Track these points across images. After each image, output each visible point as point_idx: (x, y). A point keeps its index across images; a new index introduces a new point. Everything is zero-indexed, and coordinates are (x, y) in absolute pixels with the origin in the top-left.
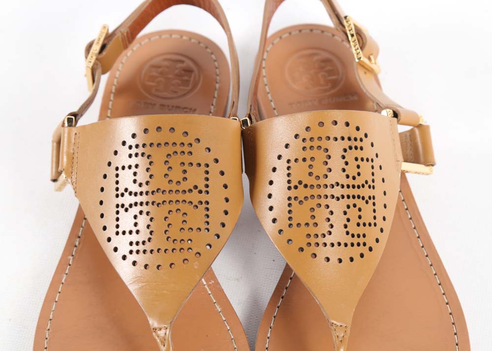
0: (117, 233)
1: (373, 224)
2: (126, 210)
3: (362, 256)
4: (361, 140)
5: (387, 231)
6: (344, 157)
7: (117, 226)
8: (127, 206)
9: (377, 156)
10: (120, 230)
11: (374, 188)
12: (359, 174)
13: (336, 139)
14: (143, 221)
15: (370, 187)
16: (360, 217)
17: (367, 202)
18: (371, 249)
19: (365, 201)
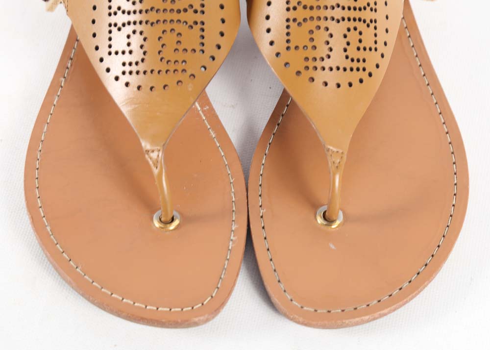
0: (110, 53)
2: (119, 29)
7: (110, 46)
8: (119, 25)
10: (113, 50)
14: (136, 40)
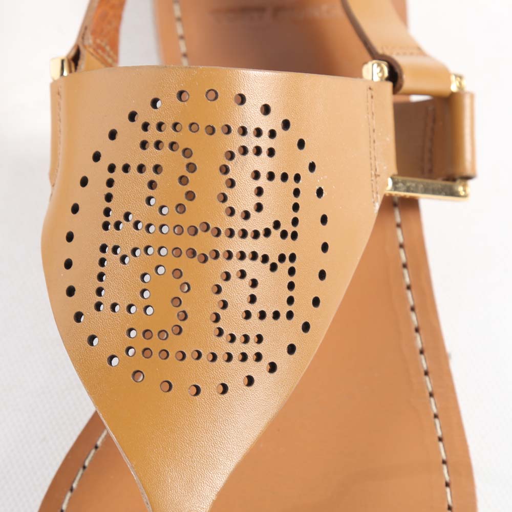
1: (283, 315)
3: (250, 381)
4: (272, 134)
5: (320, 330)
6: (225, 170)
9: (312, 167)
11: (294, 236)
12: (259, 208)
13: (212, 130)
15: (284, 235)
16: (253, 299)
17: (274, 267)
18: (273, 368)
19: (268, 265)
